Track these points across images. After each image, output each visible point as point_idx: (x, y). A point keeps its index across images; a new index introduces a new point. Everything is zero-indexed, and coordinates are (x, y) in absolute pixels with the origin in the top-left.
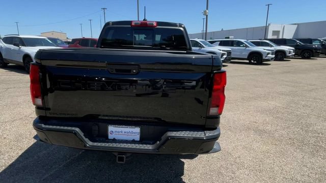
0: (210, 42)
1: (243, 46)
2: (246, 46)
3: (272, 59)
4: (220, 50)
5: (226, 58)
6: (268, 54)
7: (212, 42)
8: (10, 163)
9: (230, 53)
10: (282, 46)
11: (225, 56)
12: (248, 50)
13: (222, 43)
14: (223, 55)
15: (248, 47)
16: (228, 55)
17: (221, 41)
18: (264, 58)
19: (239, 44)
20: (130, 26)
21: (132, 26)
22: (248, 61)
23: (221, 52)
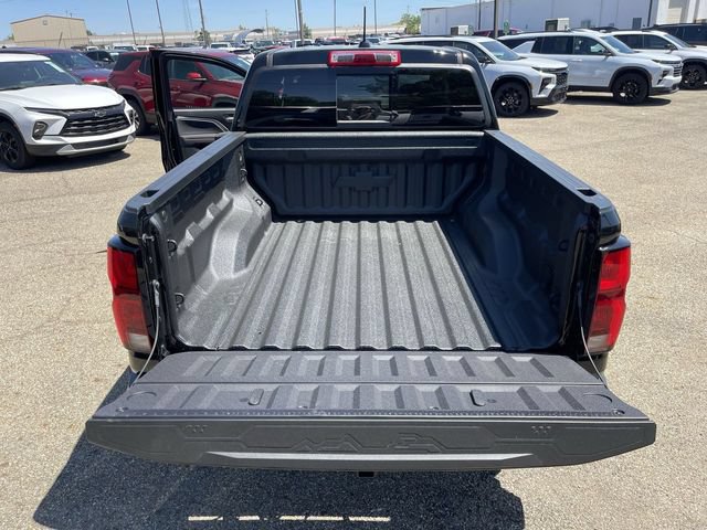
0: (507, 43)
1: (600, 53)
2: (607, 53)
3: (674, 87)
4: (538, 69)
5: (554, 90)
6: (665, 73)
7: (512, 44)
8: (58, 469)
9: (565, 74)
10: (699, 47)
11: (551, 87)
12: (613, 63)
13: (543, 46)
14: (545, 82)
15: (613, 55)
16: (558, 84)
17: (538, 41)
18: (654, 84)
19: (586, 45)
20: (325, 66)
21: (330, 65)
22: (611, 95)
23: (541, 73)
